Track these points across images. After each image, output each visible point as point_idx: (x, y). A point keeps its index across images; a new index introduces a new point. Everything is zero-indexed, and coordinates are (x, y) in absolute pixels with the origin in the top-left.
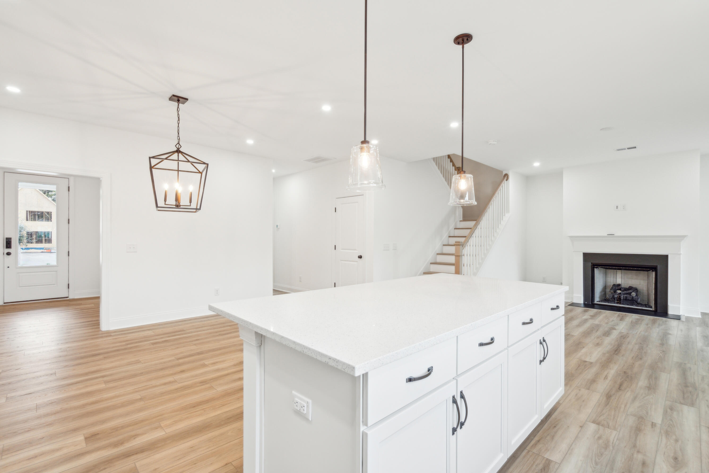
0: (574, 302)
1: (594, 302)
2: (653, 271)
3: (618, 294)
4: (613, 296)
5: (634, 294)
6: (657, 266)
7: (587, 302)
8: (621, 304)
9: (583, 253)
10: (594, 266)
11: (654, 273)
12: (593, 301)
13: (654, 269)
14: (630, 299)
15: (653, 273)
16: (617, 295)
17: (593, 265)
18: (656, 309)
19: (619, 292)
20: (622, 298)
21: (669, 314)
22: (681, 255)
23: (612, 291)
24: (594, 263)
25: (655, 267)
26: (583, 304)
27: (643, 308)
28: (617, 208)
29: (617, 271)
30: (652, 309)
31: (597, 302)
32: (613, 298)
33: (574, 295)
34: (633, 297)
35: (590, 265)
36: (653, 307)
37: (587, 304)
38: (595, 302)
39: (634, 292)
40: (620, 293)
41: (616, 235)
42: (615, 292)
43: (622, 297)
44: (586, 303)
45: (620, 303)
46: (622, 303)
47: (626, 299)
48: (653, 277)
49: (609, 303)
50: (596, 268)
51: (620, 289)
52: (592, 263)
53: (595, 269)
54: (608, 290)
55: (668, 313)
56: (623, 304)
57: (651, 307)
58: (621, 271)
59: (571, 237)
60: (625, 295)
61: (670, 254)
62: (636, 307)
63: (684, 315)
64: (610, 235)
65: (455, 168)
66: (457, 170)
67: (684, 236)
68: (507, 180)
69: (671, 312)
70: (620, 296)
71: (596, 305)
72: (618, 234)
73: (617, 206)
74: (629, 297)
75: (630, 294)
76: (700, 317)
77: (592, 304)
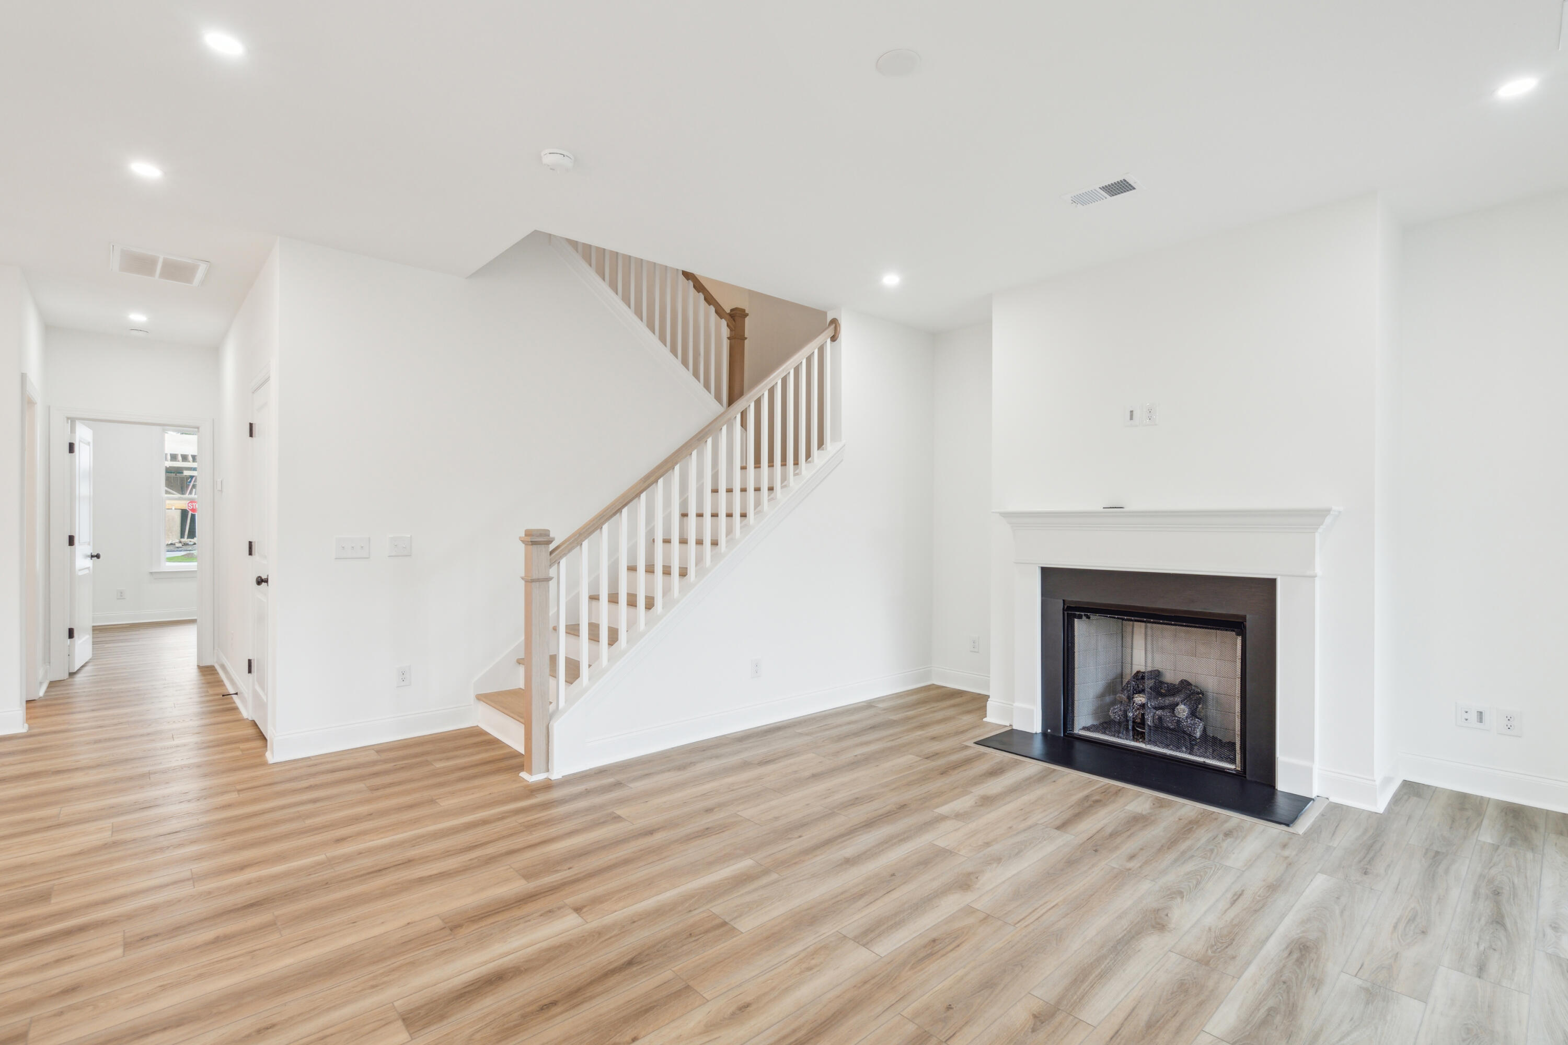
0: (1014, 728)
1: (1073, 731)
2: (1235, 633)
3: (1138, 709)
4: (1123, 714)
5: (1183, 710)
6: (1244, 617)
7: (1051, 730)
8: (1143, 742)
9: (1042, 569)
10: (1073, 612)
11: (1238, 639)
12: (1070, 726)
13: (1235, 625)
14: (1172, 727)
15: (1235, 641)
16: (1135, 711)
17: (1069, 608)
18: (1243, 768)
19: (1141, 699)
20: (1149, 723)
21: (1279, 789)
22: (1318, 582)
24: (1073, 602)
25: (1239, 618)
26: (1040, 735)
27: (1209, 761)
28: (1131, 418)
30: (1232, 767)
31: (1084, 728)
32: (1123, 717)
33: (1017, 704)
34: (1179, 722)
35: (1061, 606)
36: (1238, 758)
37: (1051, 735)
38: (1078, 730)
39: (1184, 702)
40: (1143, 706)
41: (1131, 506)
43: (1148, 719)
44: (1049, 731)
45: (1143, 739)
46: (1148, 738)
47: (1160, 727)
48: (1235, 654)
49: (1114, 735)
50: (1080, 617)
51: (1143, 691)
52: (1066, 603)
53: (1076, 620)
55: (1276, 788)
56: (1150, 742)
57: (1233, 761)
58: (1146, 628)
59: (1005, 515)
60: (1159, 712)
61: (1282, 575)
62: (1190, 754)
63: (1327, 798)
64: (1113, 508)
65: (720, 312)
66: (728, 317)
67: (1323, 513)
68: (834, 339)
69: (1284, 783)
70: (1143, 715)
71: (1078, 745)
72: (1134, 504)
73: (1132, 412)
74: (1168, 719)
75: (1171, 708)
76: (1381, 811)
77: (1066, 735)
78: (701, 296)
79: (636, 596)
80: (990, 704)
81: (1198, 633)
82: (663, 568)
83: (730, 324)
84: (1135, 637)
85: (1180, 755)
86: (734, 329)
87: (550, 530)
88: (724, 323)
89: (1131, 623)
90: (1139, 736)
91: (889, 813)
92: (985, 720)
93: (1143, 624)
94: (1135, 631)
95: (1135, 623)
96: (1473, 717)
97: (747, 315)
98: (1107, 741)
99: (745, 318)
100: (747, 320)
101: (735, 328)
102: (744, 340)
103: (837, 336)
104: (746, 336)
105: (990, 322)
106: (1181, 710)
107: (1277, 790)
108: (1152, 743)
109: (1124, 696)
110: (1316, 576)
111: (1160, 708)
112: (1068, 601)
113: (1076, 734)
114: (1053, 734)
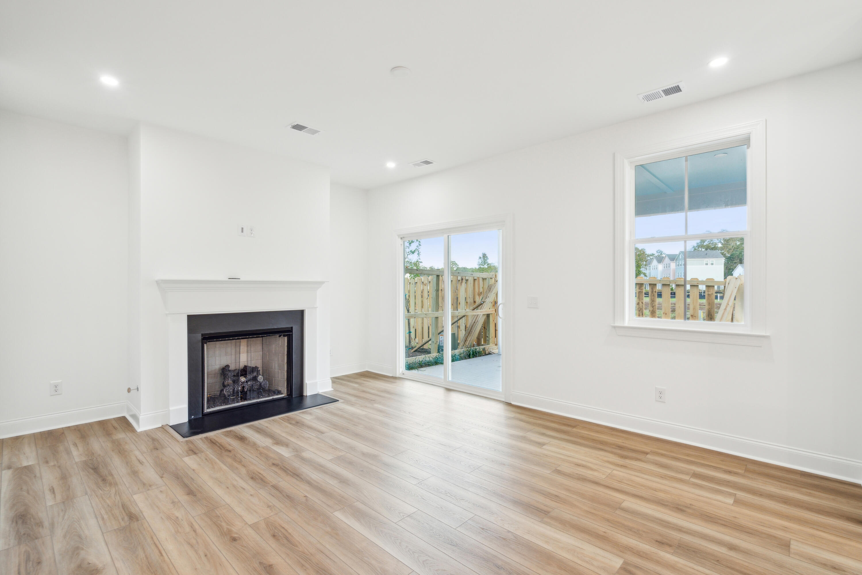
0: (170, 425)
1: (203, 412)
2: (285, 336)
4: (234, 390)
6: (292, 328)
8: (245, 401)
9: (189, 317)
10: (208, 338)
11: (286, 338)
12: (202, 410)
13: (287, 333)
14: (258, 388)
15: (285, 340)
16: (239, 386)
17: (203, 338)
18: (289, 393)
19: (242, 379)
24: (207, 334)
25: (290, 329)
26: (188, 422)
28: (242, 232)
29: (240, 342)
32: (234, 392)
33: (171, 409)
34: (260, 384)
35: (199, 337)
36: (285, 391)
38: (206, 411)
39: (260, 375)
40: (243, 382)
41: (242, 279)
42: (233, 381)
43: (246, 389)
44: (192, 417)
45: (246, 399)
47: (251, 390)
48: (285, 345)
49: (228, 405)
50: (207, 343)
51: (242, 375)
52: (202, 335)
53: (205, 345)
58: (248, 341)
59: (159, 283)
60: (250, 383)
61: (306, 308)
62: (265, 397)
63: (319, 392)
64: (233, 279)
67: (322, 283)
69: (309, 391)
70: (244, 387)
71: (208, 418)
72: (244, 277)
73: (242, 228)
74: (255, 385)
75: (255, 379)
76: (333, 389)
77: (202, 416)
80: (141, 418)
84: (241, 347)
85: (262, 400)
89: (239, 340)
90: (244, 398)
92: (138, 431)
93: (246, 339)
94: (241, 344)
95: (242, 340)
106: (260, 378)
107: (306, 396)
108: (250, 399)
109: (230, 381)
110: (317, 307)
111: (249, 380)
112: (205, 334)
113: (205, 413)
114: (195, 418)
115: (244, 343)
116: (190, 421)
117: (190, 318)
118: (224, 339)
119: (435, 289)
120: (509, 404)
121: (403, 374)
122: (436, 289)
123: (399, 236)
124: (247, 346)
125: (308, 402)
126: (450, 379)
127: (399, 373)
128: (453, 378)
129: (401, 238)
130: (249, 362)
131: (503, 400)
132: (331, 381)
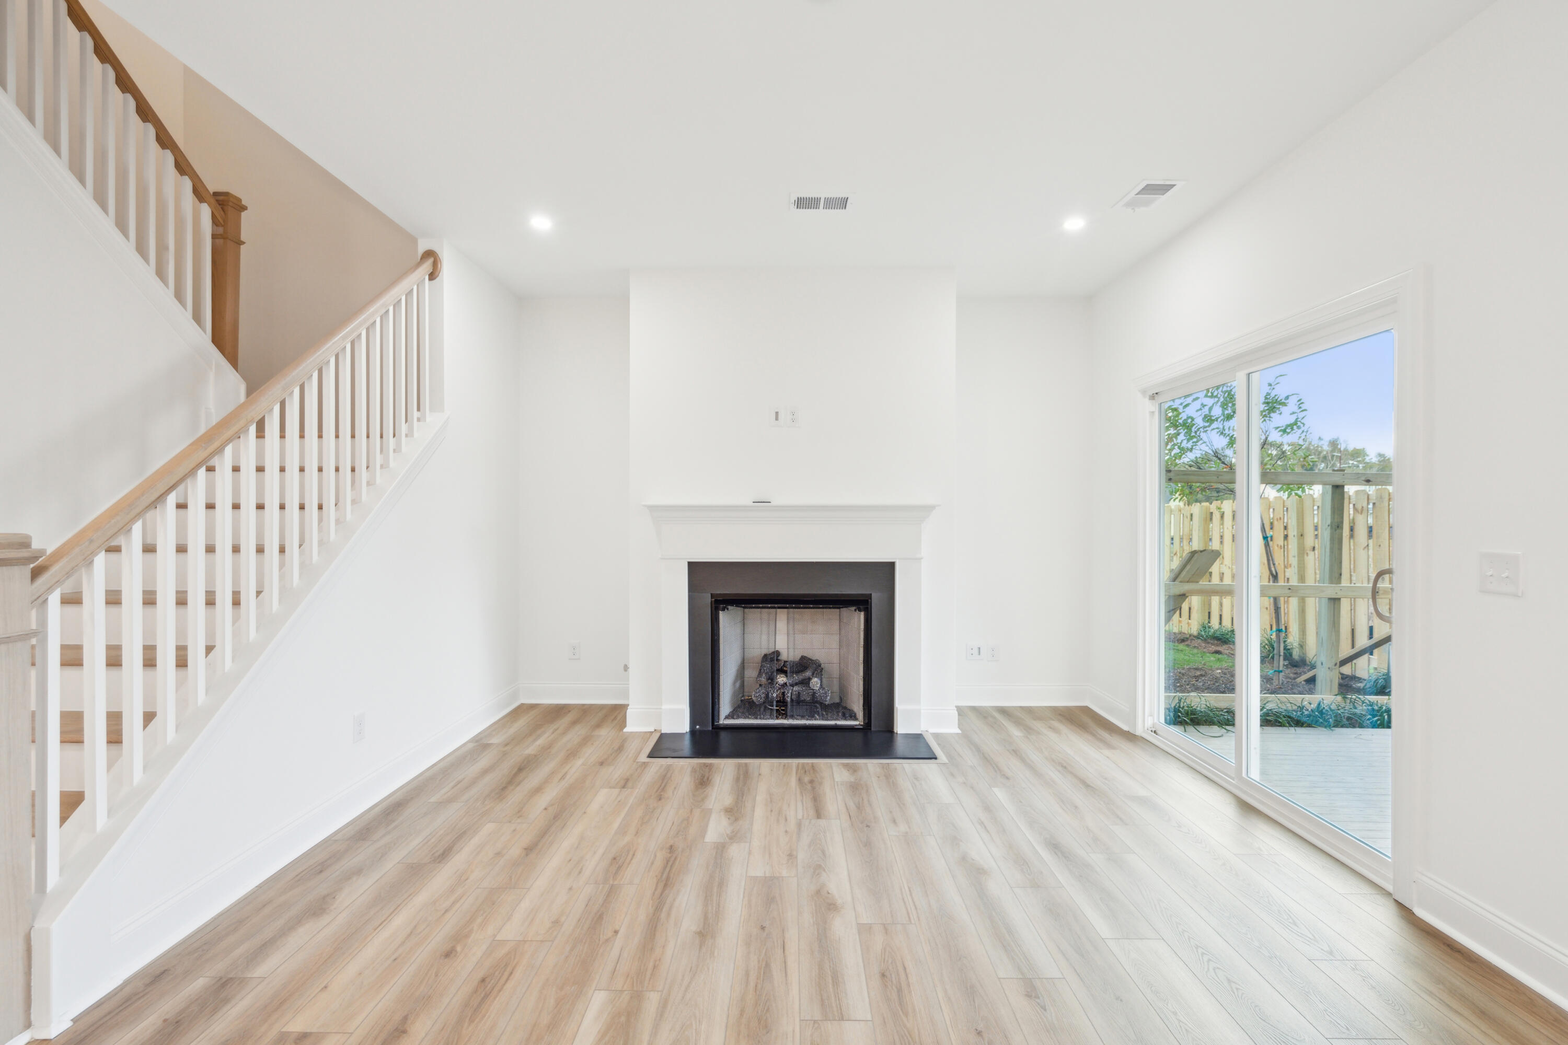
0: (666, 732)
1: (718, 722)
2: (860, 611)
3: (780, 689)
4: (767, 696)
6: (870, 595)
7: (699, 725)
8: (785, 718)
9: (690, 564)
10: (721, 603)
11: (862, 615)
12: (716, 718)
13: (862, 603)
14: (807, 699)
15: (860, 617)
16: (777, 691)
17: (717, 601)
18: (867, 721)
19: (781, 679)
20: (789, 700)
22: (923, 562)
23: (763, 680)
24: (721, 595)
25: (866, 599)
26: (687, 738)
27: (837, 723)
28: (777, 419)
29: (776, 613)
30: (857, 723)
31: (729, 717)
32: (768, 700)
33: (664, 707)
34: (813, 692)
35: (708, 599)
36: (860, 715)
38: (723, 721)
39: (816, 677)
40: (784, 684)
41: (774, 503)
42: (771, 680)
43: (788, 697)
44: (698, 727)
45: (785, 716)
46: (789, 714)
47: (798, 701)
48: (859, 629)
49: (756, 718)
50: (723, 610)
51: (782, 671)
52: (712, 596)
53: (720, 612)
54: (751, 673)
55: (895, 731)
56: (790, 717)
57: (856, 718)
58: (788, 613)
59: (653, 508)
60: (796, 688)
61: (900, 559)
62: (823, 720)
63: (927, 731)
64: (761, 502)
65: (199, 192)
66: (212, 201)
67: (929, 508)
68: (432, 276)
69: (902, 727)
70: (783, 693)
71: (723, 735)
72: (778, 500)
73: (777, 413)
74: (804, 693)
75: (806, 682)
76: (959, 731)
77: (712, 729)
78: (169, 157)
79: (156, 649)
80: (630, 712)
81: (808, 613)
82: (143, 594)
83: (216, 214)
84: (778, 623)
85: (816, 722)
86: (222, 222)
87: (32, 535)
88: (206, 211)
89: (774, 610)
90: (781, 713)
91: (668, 862)
92: (625, 730)
93: (786, 610)
94: (778, 618)
95: (778, 610)
96: (976, 651)
97: (244, 208)
98: (752, 724)
99: (241, 212)
100: (244, 214)
101: (224, 221)
102: (240, 245)
103: (437, 274)
104: (243, 238)
105: (625, 300)
106: (815, 683)
107: (897, 733)
108: (792, 717)
109: (763, 679)
110: (922, 559)
111: (796, 684)
112: (717, 594)
113: (721, 724)
114: (701, 729)
115: (782, 615)
116: (693, 732)
117: (693, 567)
118: (749, 606)
119: (1329, 522)
120: (1405, 912)
121: (1155, 732)
122: (1331, 523)
123: (1144, 392)
124: (788, 623)
125: (900, 746)
126: (1255, 774)
127: (1144, 727)
128: (1263, 773)
129: (1152, 397)
130: (791, 651)
131: (1390, 888)
132: (956, 712)
